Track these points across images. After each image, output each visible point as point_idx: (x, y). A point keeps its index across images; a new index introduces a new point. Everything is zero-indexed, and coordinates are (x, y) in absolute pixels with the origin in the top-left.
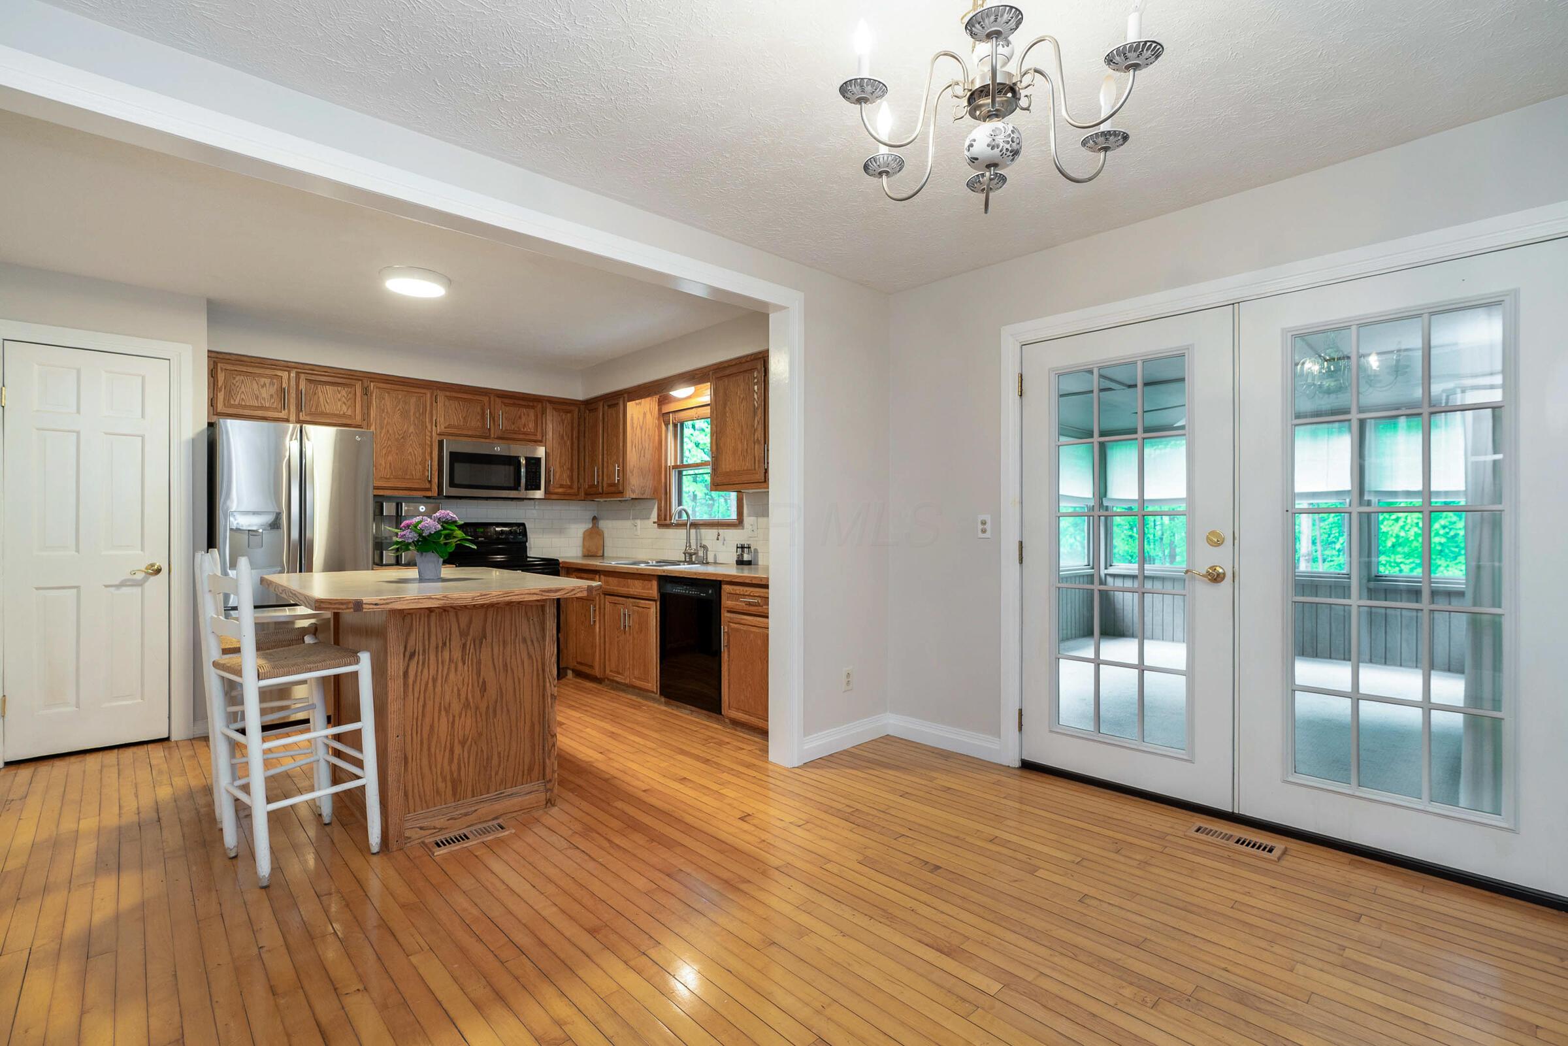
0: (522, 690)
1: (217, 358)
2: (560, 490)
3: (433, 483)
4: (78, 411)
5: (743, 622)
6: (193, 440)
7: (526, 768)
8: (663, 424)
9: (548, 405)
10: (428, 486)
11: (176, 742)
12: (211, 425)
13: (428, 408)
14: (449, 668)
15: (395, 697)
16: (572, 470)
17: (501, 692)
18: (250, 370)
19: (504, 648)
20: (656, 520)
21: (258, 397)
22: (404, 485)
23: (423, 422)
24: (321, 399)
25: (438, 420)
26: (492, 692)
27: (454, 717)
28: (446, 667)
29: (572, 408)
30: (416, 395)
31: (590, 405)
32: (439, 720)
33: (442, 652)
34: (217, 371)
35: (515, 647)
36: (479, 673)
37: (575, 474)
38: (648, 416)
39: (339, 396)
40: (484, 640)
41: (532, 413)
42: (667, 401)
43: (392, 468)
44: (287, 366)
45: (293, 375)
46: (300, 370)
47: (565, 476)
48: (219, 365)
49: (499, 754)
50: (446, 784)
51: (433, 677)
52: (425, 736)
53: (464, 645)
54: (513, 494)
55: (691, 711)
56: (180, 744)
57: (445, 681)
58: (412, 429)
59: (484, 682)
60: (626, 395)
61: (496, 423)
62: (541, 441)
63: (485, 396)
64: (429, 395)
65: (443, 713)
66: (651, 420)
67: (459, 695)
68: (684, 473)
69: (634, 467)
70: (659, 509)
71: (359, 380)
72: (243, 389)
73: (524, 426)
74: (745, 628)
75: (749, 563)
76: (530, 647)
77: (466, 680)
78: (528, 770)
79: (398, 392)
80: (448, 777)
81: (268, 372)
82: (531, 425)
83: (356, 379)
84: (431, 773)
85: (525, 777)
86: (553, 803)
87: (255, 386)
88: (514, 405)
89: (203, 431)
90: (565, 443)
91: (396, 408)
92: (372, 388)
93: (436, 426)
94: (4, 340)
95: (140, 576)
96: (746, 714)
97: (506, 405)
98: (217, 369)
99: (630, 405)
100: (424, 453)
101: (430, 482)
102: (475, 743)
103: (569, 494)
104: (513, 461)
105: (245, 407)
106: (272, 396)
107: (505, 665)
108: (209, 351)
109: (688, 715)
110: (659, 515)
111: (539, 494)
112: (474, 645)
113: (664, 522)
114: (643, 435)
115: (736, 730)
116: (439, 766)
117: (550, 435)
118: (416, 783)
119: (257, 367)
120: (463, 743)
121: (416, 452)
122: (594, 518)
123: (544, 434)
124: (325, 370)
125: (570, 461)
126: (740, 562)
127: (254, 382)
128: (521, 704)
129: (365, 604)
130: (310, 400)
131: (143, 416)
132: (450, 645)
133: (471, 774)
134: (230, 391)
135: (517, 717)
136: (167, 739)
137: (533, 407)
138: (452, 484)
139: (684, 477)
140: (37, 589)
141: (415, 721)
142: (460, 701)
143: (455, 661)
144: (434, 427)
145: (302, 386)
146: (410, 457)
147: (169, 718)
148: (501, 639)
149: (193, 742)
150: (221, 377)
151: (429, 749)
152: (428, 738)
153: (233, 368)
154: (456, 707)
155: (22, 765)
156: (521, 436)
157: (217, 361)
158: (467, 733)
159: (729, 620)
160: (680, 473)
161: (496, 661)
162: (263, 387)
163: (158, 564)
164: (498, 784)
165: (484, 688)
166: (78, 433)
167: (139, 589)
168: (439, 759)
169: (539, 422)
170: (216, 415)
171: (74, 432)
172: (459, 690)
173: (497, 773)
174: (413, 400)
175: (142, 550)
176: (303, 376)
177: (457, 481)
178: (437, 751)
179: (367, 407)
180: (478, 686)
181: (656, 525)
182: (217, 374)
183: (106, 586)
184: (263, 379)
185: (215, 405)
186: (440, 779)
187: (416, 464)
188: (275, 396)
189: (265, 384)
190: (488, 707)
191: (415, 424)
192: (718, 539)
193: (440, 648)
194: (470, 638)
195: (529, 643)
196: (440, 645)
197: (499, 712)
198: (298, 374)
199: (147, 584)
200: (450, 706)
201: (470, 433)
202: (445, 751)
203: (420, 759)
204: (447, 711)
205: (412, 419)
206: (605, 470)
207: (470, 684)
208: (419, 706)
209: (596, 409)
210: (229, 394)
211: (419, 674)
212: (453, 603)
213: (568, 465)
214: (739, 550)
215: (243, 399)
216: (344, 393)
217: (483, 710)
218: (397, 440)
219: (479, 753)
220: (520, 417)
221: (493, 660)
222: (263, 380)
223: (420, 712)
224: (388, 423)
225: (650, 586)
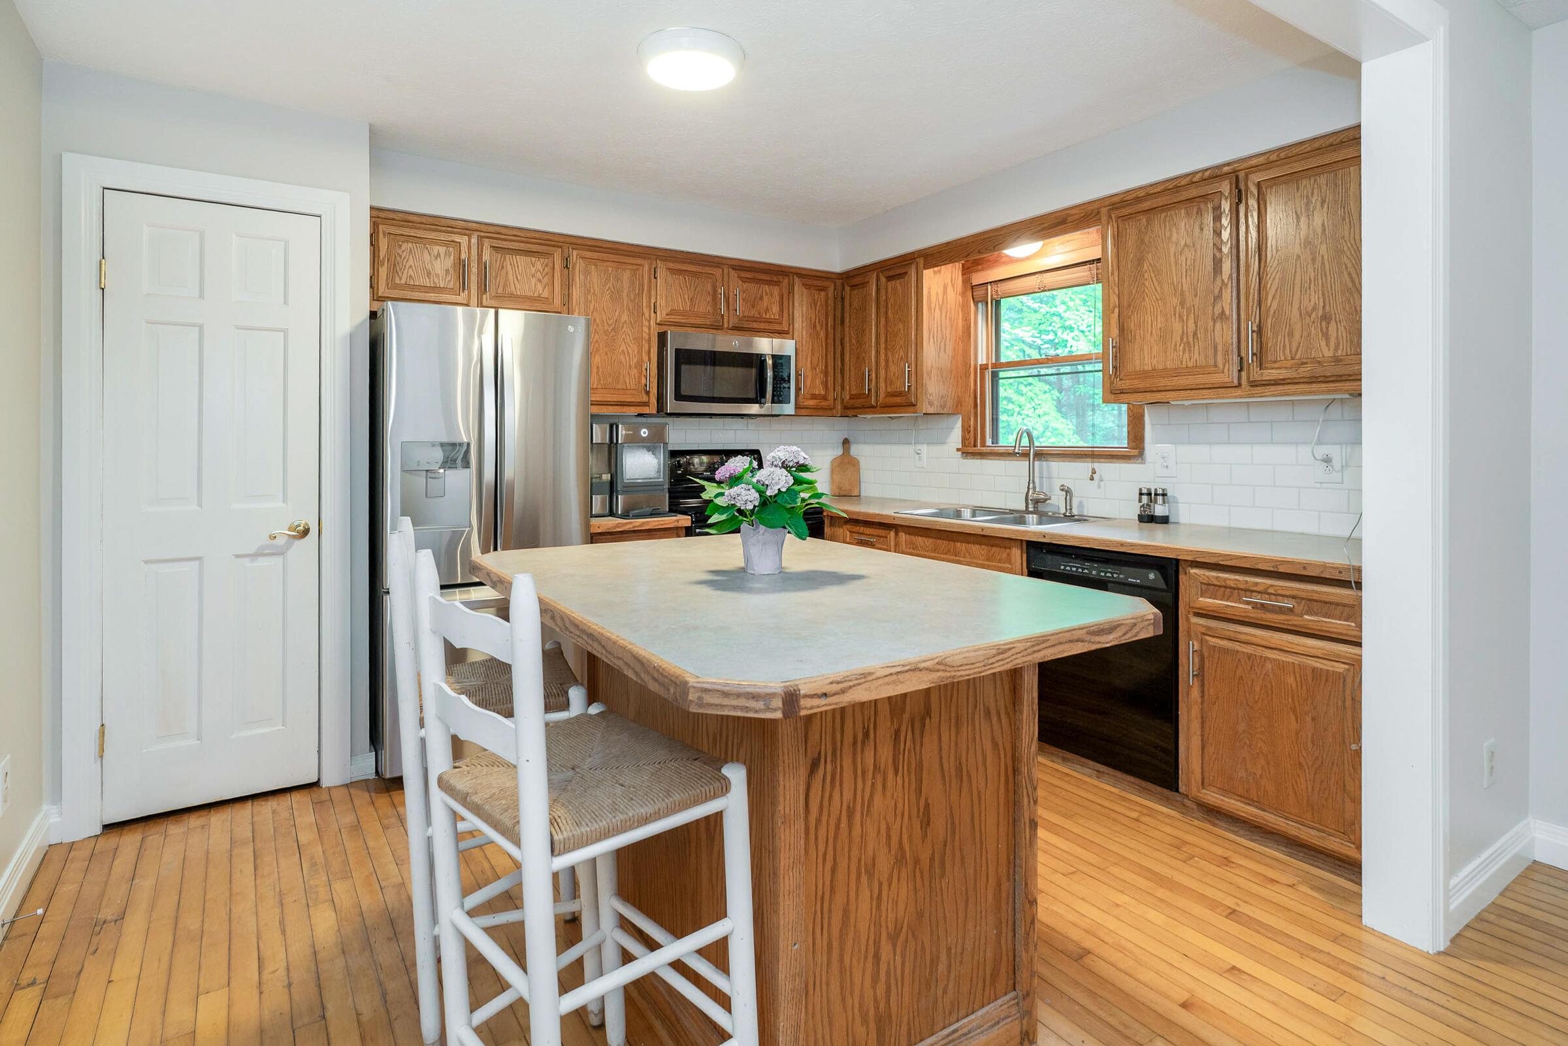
0: (983, 814)
1: (378, 217)
2: (812, 403)
3: (651, 395)
4: (201, 296)
5: (1243, 637)
6: (351, 336)
7: (988, 971)
8: (972, 301)
9: (797, 280)
10: (645, 399)
11: (329, 789)
12: (373, 315)
13: (646, 288)
14: (873, 784)
15: (792, 860)
16: (826, 374)
17: (953, 823)
18: (420, 233)
19: (957, 733)
20: (960, 447)
21: (430, 273)
22: (615, 398)
23: (639, 306)
24: (510, 274)
25: (658, 303)
26: (939, 822)
27: (881, 884)
28: (869, 783)
29: (825, 284)
30: (630, 267)
31: (853, 279)
32: (857, 895)
33: (862, 750)
34: (378, 236)
35: (974, 729)
36: (919, 791)
37: (830, 379)
38: (950, 289)
39: (533, 270)
40: (927, 721)
41: (776, 291)
42: (980, 267)
43: (600, 373)
44: (467, 228)
45: (474, 240)
46: (482, 234)
47: (818, 382)
48: (380, 226)
49: (949, 949)
50: (867, 1028)
51: (849, 807)
52: (835, 932)
53: (897, 733)
54: (754, 409)
55: (1098, 771)
56: (334, 793)
57: (868, 811)
58: (625, 318)
59: (927, 805)
60: (921, 261)
61: (731, 308)
62: (787, 332)
63: (718, 267)
64: (646, 268)
65: (864, 879)
66: (954, 296)
67: (889, 837)
68: (1001, 375)
69: (932, 367)
70: (966, 430)
71: (558, 247)
72: (411, 262)
73: (767, 310)
74: (1249, 649)
75: (1165, 520)
76: (996, 727)
77: (900, 805)
78: (992, 975)
79: (609, 263)
80: (872, 1012)
81: (443, 236)
82: (775, 309)
83: (554, 246)
84: (845, 1008)
85: (987, 990)
86: (1031, 1038)
87: (426, 257)
88: (754, 280)
89: (365, 320)
90: (818, 334)
91: (604, 286)
92: (575, 258)
93: (655, 313)
94: (104, 188)
95: (281, 541)
96: (1249, 805)
97: (744, 280)
98: (378, 233)
99: (928, 274)
100: (640, 352)
101: (648, 393)
102: (913, 935)
103: (822, 409)
104: (757, 362)
105: (413, 288)
106: (447, 271)
107: (959, 769)
108: (372, 208)
109: (1090, 776)
110: (964, 439)
111: (789, 409)
112: (913, 730)
113: (973, 447)
114: (943, 321)
115: (1214, 825)
116: (857, 993)
117: (798, 324)
118: (819, 1036)
119: (430, 230)
120: (893, 938)
121: (630, 351)
122: (846, 442)
123: (792, 322)
124: (515, 233)
125: (824, 361)
126: (1148, 518)
127: (426, 252)
128: (982, 843)
129: (806, 696)
130: (497, 276)
131: (286, 302)
132: (875, 736)
133: (906, 999)
134: (395, 265)
135: (975, 871)
136: (316, 785)
137: (778, 283)
138: (679, 396)
139: (1001, 381)
140: (146, 562)
141: (819, 904)
142: (890, 851)
143: (882, 769)
144: (653, 314)
145: (486, 257)
146: (622, 357)
147: (319, 752)
148: (952, 716)
149: (352, 791)
150: (383, 244)
151: (841, 961)
152: (840, 938)
153: (399, 232)
154: (884, 865)
155: (127, 828)
156: (762, 326)
157: (380, 218)
158: (901, 913)
159: (1204, 630)
160: (995, 376)
161: (945, 760)
162: (436, 258)
163: (303, 522)
164: (947, 1013)
165: (926, 822)
166: (201, 327)
167: (279, 560)
168: (857, 979)
169: (785, 303)
170: (377, 300)
171: (194, 326)
172: (888, 829)
173: (945, 992)
174: (626, 275)
175: (284, 502)
176: (487, 243)
177: (684, 392)
178: (854, 960)
179: (568, 285)
180: (918, 816)
181: (960, 453)
182: (378, 241)
183: (237, 556)
184: (438, 247)
185: (376, 286)
186: (858, 1020)
187: (630, 366)
188: (451, 271)
189: (439, 255)
190: (932, 859)
191: (629, 310)
192: (1092, 479)
193: (859, 744)
194: (906, 717)
195: (995, 719)
196: (860, 736)
197: (948, 865)
198: (480, 238)
199: (290, 553)
200: (874, 865)
201: (699, 321)
202: (866, 958)
203: (828, 984)
204: (870, 876)
205: (625, 302)
206: (882, 373)
207: (906, 813)
208: (826, 871)
209: (864, 284)
210: (394, 269)
211: (826, 803)
212: (953, 677)
213: (821, 366)
214: (1145, 499)
215: (411, 276)
216: (539, 265)
217: (925, 863)
218: (606, 333)
219: (919, 953)
220: (761, 298)
221: (941, 758)
222: (436, 249)
223: (828, 883)
224: (595, 309)
225: (1004, 556)
